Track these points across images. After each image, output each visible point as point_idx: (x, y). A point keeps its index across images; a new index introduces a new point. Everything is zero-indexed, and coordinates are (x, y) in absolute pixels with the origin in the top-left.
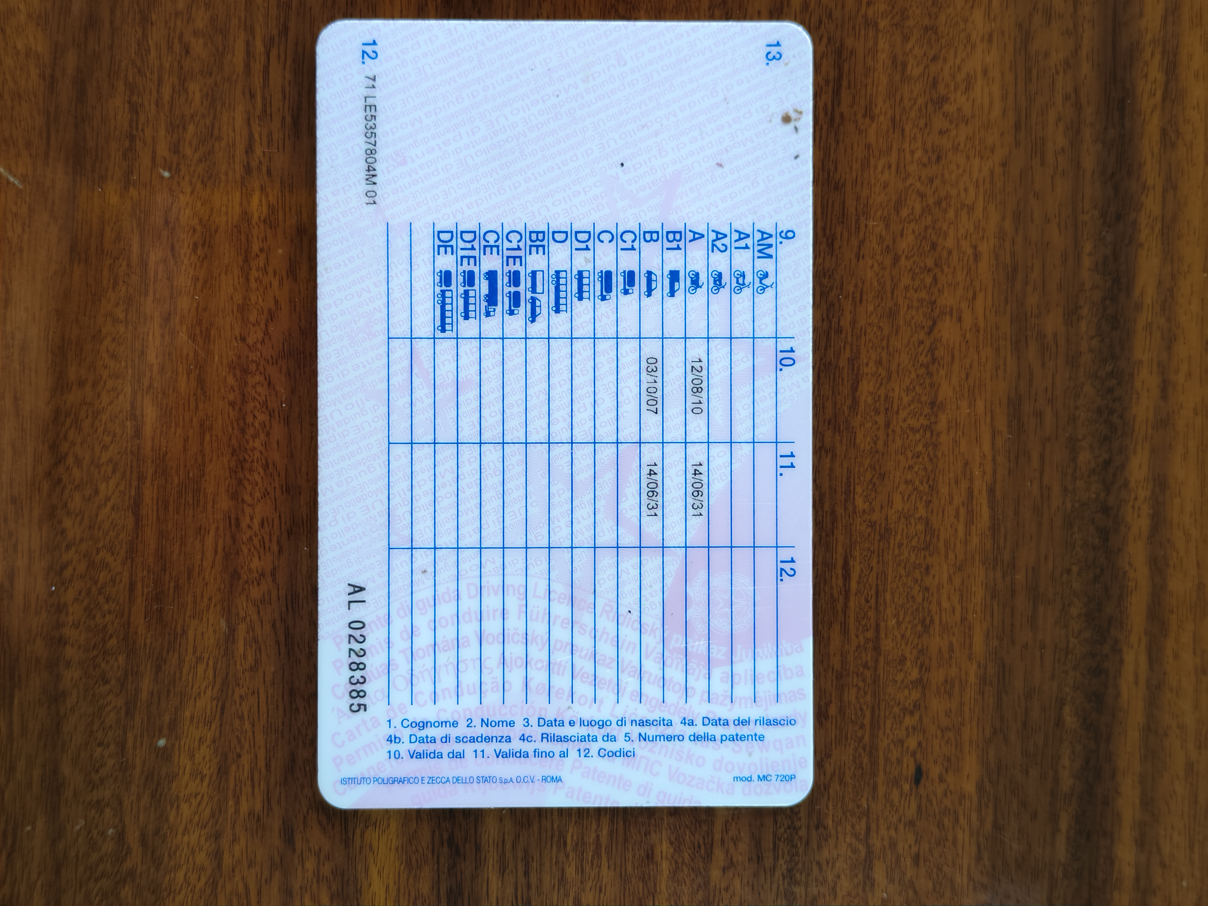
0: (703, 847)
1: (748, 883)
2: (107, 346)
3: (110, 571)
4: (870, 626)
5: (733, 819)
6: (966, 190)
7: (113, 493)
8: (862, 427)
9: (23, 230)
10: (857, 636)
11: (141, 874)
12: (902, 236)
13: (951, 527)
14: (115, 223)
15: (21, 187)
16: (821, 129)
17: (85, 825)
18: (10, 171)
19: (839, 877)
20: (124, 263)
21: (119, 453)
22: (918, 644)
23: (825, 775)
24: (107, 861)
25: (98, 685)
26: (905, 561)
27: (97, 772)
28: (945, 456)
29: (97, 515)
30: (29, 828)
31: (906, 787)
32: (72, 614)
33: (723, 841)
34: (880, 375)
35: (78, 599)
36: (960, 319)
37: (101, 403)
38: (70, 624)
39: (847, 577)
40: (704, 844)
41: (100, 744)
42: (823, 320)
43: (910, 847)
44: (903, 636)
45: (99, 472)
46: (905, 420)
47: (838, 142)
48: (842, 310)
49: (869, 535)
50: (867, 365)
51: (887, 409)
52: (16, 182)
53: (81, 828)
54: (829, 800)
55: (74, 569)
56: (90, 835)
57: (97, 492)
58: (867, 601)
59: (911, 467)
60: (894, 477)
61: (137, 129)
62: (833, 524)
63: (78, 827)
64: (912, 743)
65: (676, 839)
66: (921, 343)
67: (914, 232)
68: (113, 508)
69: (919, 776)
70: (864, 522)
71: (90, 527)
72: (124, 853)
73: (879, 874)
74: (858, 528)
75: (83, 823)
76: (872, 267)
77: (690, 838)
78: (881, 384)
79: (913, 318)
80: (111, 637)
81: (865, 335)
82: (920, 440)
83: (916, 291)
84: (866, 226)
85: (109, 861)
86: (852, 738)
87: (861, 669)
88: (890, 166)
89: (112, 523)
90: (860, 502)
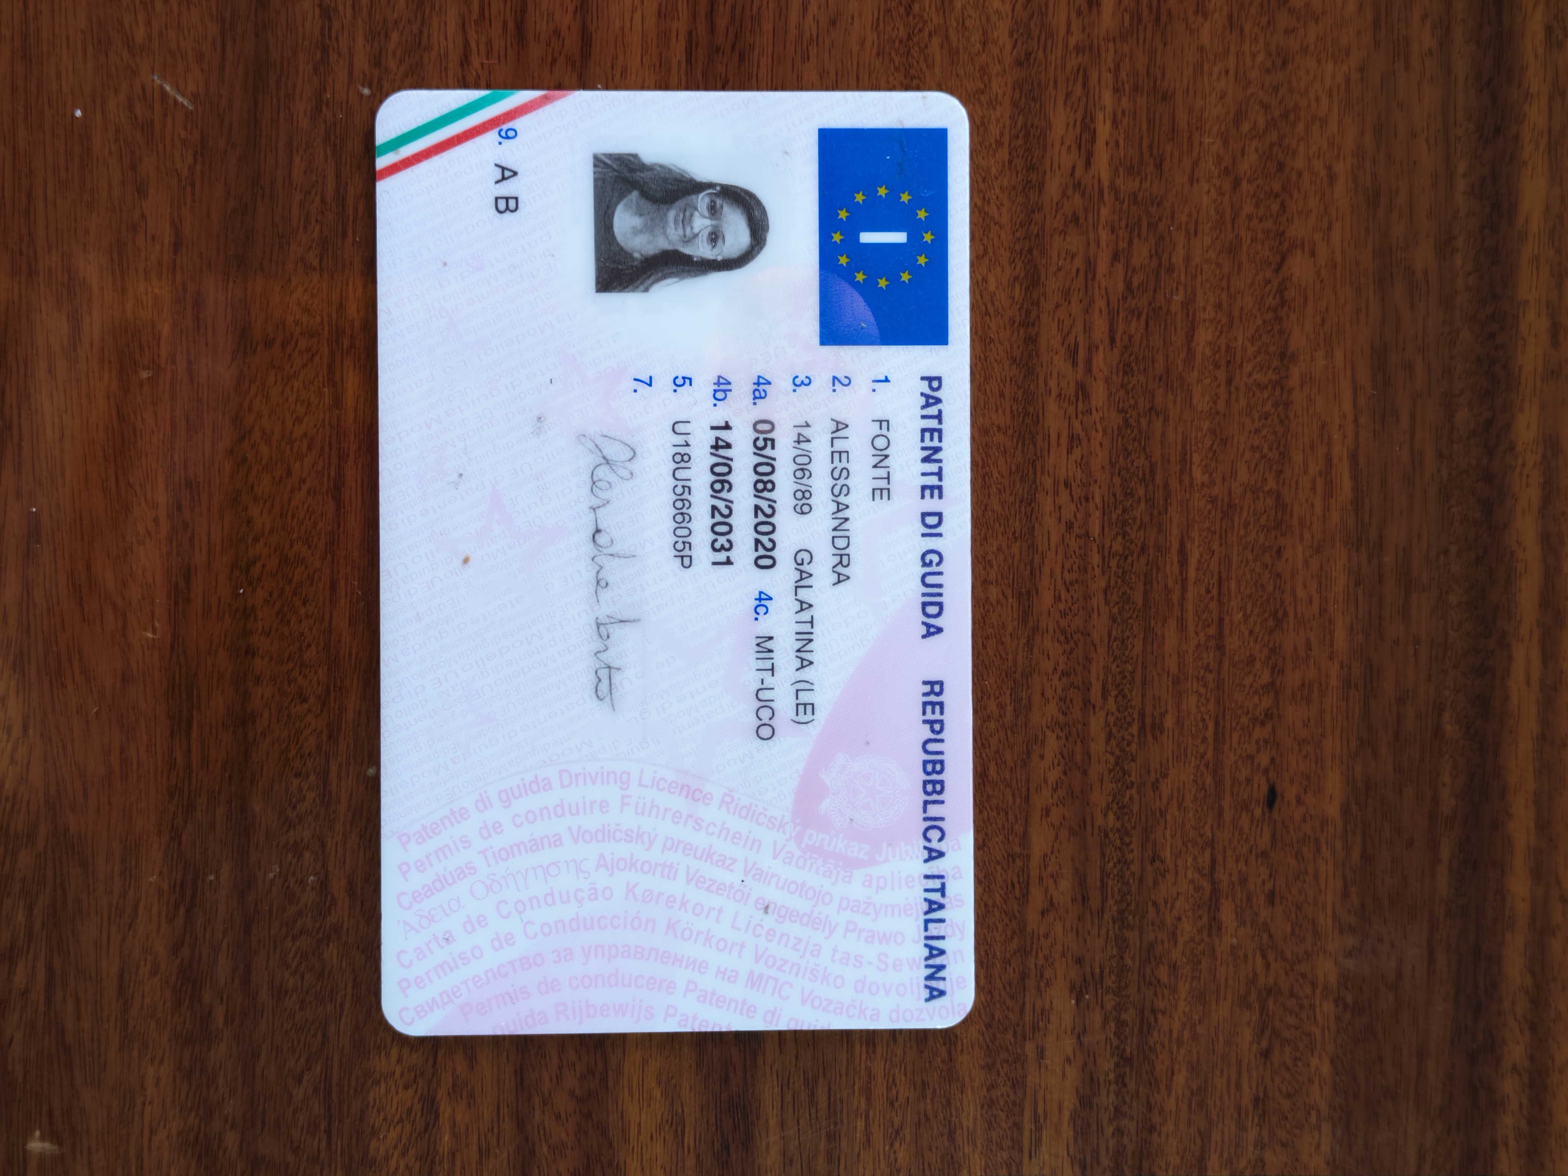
0: (1017, 886)
1: (1072, 928)
2: (299, 299)
3: (306, 567)
4: (1212, 621)
5: (1052, 853)
6: (1317, 99)
7: (309, 474)
8: (1200, 384)
9: (195, 160)
10: (1197, 633)
11: (348, 929)
12: (1243, 155)
13: (1307, 501)
14: (305, 151)
15: (191, 108)
16: (1145, 29)
17: (280, 872)
18: (178, 90)
19: (1179, 919)
20: (318, 198)
21: (315, 426)
22: (1269, 642)
23: (1160, 799)
24: (307, 915)
25: (293, 704)
26: (1252, 542)
27: (294, 808)
28: (1298, 417)
29: (290, 501)
30: (212, 877)
31: (1258, 812)
32: (262, 619)
33: (1041, 879)
34: (1220, 321)
35: (268, 601)
36: (1313, 254)
37: (292, 367)
38: (260, 630)
39: (1183, 562)
40: (1019, 882)
41: (298, 775)
42: (1151, 256)
43: (1264, 883)
44: (1251, 632)
45: (291, 449)
46: (1250, 375)
47: (1165, 44)
48: (1174, 244)
49: (1209, 512)
50: (1204, 309)
51: (1229, 362)
52: (185, 103)
53: (275, 876)
54: (1166, 828)
55: (264, 566)
56: (286, 884)
57: (289, 473)
58: (1208, 591)
59: (1257, 431)
60: (1238, 443)
61: (330, 38)
62: (1166, 501)
63: (271, 875)
64: (1264, 759)
65: (985, 878)
66: (1268, 282)
67: (1257, 150)
68: (309, 492)
69: (1272, 797)
70: (1203, 497)
71: (282, 515)
72: (328, 904)
73: (1227, 916)
74: (1196, 504)
75: (278, 870)
76: (1209, 192)
77: (1001, 875)
78: (1221, 332)
79: (1258, 253)
80: (309, 646)
81: (1201, 274)
82: (1268, 399)
83: (1261, 220)
84: (1201, 143)
85: (310, 915)
86: (1192, 754)
87: (1202, 672)
88: (1227, 72)
89: (308, 510)
90: (1198, 474)
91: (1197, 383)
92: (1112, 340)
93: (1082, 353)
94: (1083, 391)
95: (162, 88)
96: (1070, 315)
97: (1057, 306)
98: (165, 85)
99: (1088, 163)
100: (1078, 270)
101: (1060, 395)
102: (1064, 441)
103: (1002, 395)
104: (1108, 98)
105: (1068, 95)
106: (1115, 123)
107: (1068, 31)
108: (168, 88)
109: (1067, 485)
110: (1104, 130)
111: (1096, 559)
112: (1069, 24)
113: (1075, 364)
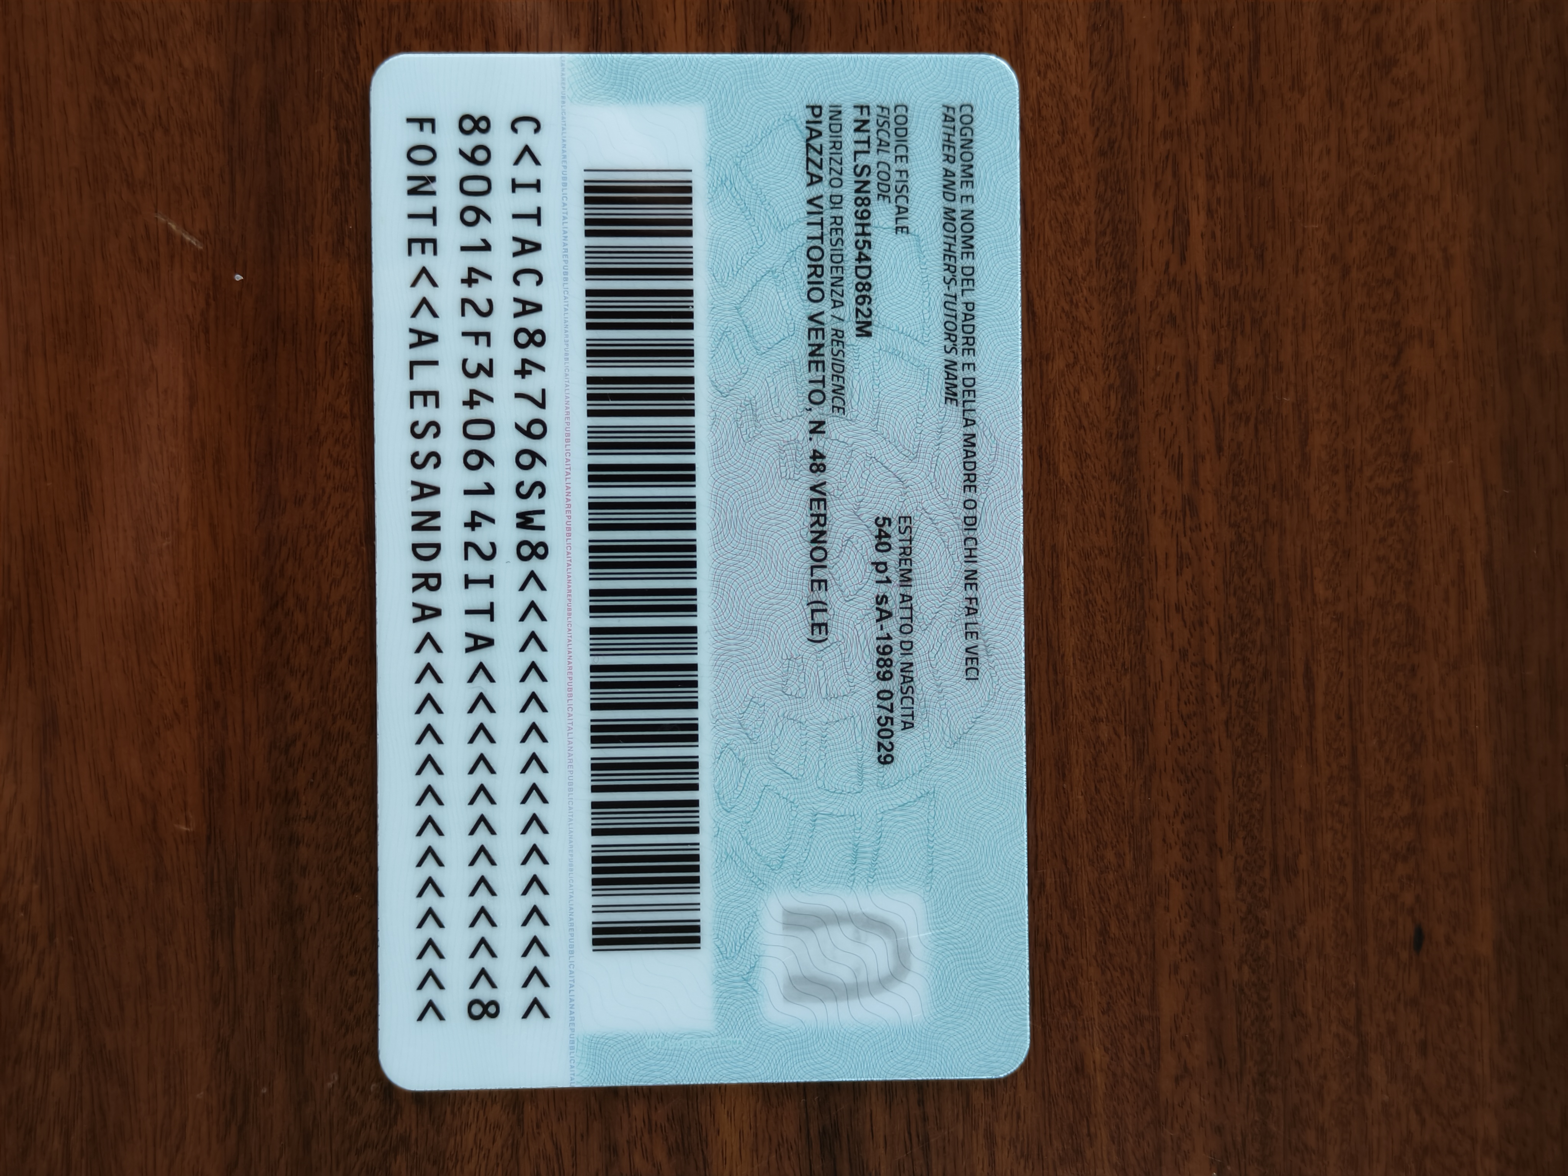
0: (1147, 1052)
1: (1209, 1094)
2: (329, 450)
3: (351, 744)
4: (1345, 750)
5: (1183, 1013)
6: (1428, 177)
7: (350, 642)
8: (1317, 492)
9: (208, 304)
10: (1329, 764)
11: (417, 1140)
12: (1351, 241)
13: (1440, 613)
14: (328, 288)
15: (200, 247)
16: (1238, 108)
17: (339, 1080)
18: (185, 228)
19: (1325, 1077)
20: (345, 340)
21: (354, 588)
22: (1407, 769)
23: (1298, 947)
24: (371, 1127)
25: (344, 895)
26: (1383, 662)
27: (351, 1009)
28: (1426, 522)
29: (330, 672)
30: (265, 1090)
31: (1404, 955)
32: (305, 804)
33: (1173, 1043)
34: (1335, 422)
35: (312, 783)
36: (1432, 344)
37: (325, 525)
38: (304, 815)
39: (1310, 687)
40: (1149, 1048)
41: (352, 973)
42: (1257, 356)
43: (1414, 1032)
44: (1387, 760)
45: (329, 616)
46: (1371, 479)
47: (1260, 125)
48: (1281, 341)
49: (1335, 631)
50: (1318, 410)
51: (1347, 467)
52: (194, 242)
53: (333, 1085)
54: (1306, 979)
55: (305, 745)
56: (347, 1094)
57: (328, 642)
58: (1339, 718)
59: (1383, 540)
60: (1362, 554)
61: (349, 163)
62: (1287, 621)
63: (330, 1085)
64: (1408, 898)
65: (1111, 1045)
66: (1386, 377)
67: (1365, 234)
68: (350, 661)
69: (1419, 939)
70: (1328, 614)
71: (322, 688)
72: (393, 1112)
73: (1377, 1071)
74: (1321, 623)
75: (336, 1078)
76: (1316, 283)
77: (1129, 1040)
78: (1337, 434)
79: (1372, 346)
80: (358, 830)
81: (1313, 372)
82: (1392, 504)
83: (1374, 310)
84: (1304, 230)
85: (374, 1125)
86: (1330, 897)
87: (1337, 806)
88: (1329, 152)
89: (350, 681)
90: (1320, 589)
91: (1315, 491)
92: (1220, 449)
93: (1187, 464)
94: (1190, 505)
95: (167, 225)
96: (1172, 424)
97: (1157, 415)
98: (169, 223)
99: (1183, 259)
100: (1178, 375)
101: (1165, 511)
102: (1173, 561)
103: (1102, 514)
104: (1201, 186)
105: (1157, 185)
106: (1210, 213)
107: (1154, 115)
108: (174, 227)
109: (1178, 608)
110: (1198, 221)
111: (1214, 688)
112: (1154, 108)
113: (1180, 477)
